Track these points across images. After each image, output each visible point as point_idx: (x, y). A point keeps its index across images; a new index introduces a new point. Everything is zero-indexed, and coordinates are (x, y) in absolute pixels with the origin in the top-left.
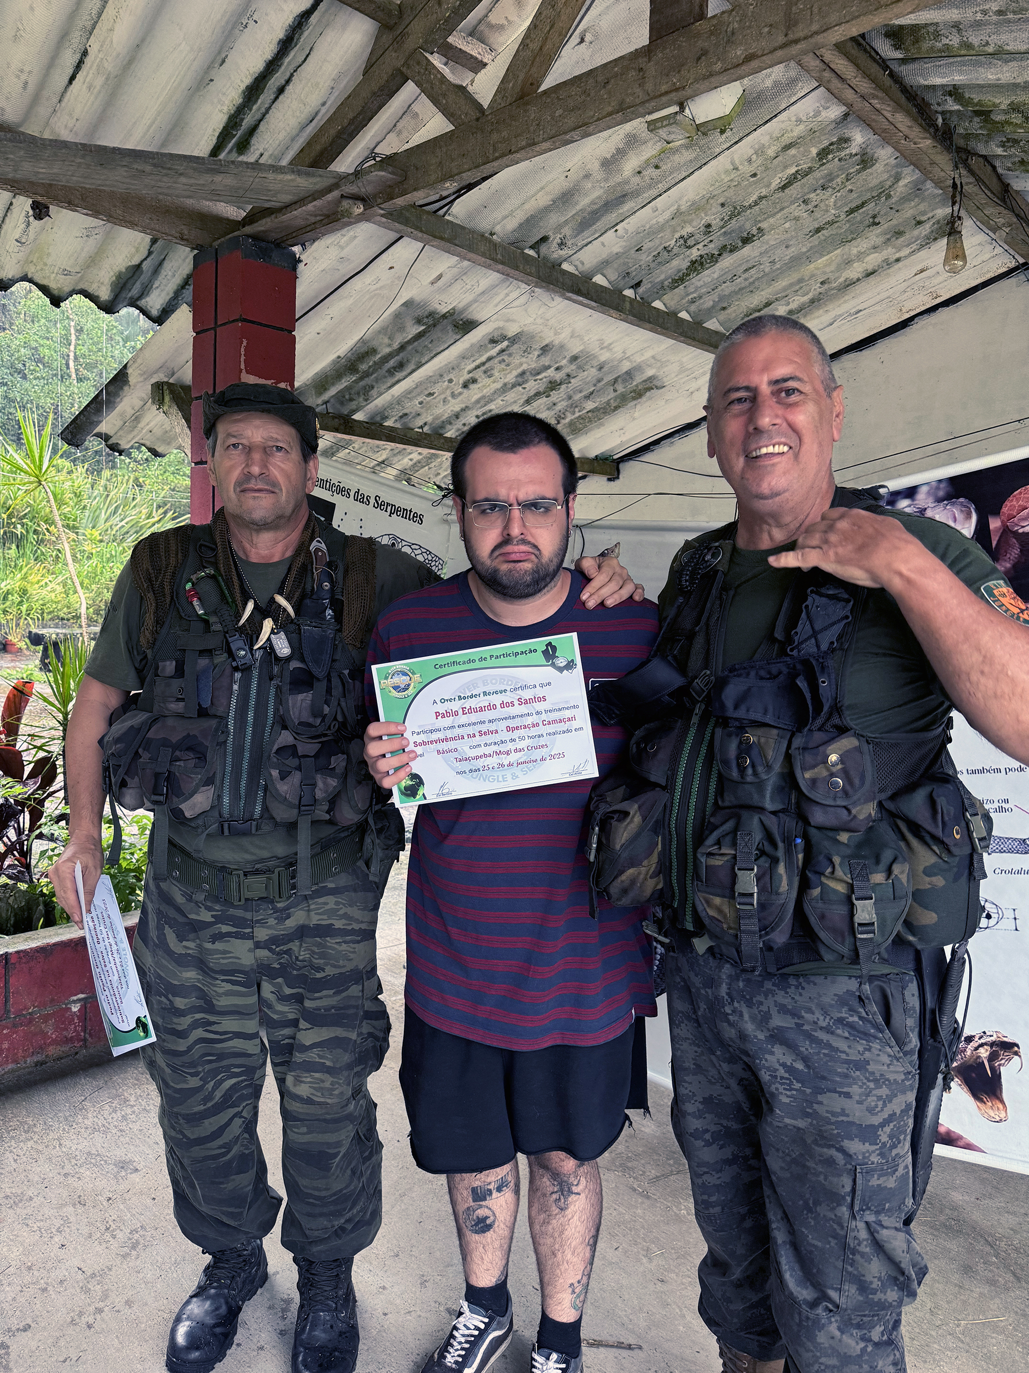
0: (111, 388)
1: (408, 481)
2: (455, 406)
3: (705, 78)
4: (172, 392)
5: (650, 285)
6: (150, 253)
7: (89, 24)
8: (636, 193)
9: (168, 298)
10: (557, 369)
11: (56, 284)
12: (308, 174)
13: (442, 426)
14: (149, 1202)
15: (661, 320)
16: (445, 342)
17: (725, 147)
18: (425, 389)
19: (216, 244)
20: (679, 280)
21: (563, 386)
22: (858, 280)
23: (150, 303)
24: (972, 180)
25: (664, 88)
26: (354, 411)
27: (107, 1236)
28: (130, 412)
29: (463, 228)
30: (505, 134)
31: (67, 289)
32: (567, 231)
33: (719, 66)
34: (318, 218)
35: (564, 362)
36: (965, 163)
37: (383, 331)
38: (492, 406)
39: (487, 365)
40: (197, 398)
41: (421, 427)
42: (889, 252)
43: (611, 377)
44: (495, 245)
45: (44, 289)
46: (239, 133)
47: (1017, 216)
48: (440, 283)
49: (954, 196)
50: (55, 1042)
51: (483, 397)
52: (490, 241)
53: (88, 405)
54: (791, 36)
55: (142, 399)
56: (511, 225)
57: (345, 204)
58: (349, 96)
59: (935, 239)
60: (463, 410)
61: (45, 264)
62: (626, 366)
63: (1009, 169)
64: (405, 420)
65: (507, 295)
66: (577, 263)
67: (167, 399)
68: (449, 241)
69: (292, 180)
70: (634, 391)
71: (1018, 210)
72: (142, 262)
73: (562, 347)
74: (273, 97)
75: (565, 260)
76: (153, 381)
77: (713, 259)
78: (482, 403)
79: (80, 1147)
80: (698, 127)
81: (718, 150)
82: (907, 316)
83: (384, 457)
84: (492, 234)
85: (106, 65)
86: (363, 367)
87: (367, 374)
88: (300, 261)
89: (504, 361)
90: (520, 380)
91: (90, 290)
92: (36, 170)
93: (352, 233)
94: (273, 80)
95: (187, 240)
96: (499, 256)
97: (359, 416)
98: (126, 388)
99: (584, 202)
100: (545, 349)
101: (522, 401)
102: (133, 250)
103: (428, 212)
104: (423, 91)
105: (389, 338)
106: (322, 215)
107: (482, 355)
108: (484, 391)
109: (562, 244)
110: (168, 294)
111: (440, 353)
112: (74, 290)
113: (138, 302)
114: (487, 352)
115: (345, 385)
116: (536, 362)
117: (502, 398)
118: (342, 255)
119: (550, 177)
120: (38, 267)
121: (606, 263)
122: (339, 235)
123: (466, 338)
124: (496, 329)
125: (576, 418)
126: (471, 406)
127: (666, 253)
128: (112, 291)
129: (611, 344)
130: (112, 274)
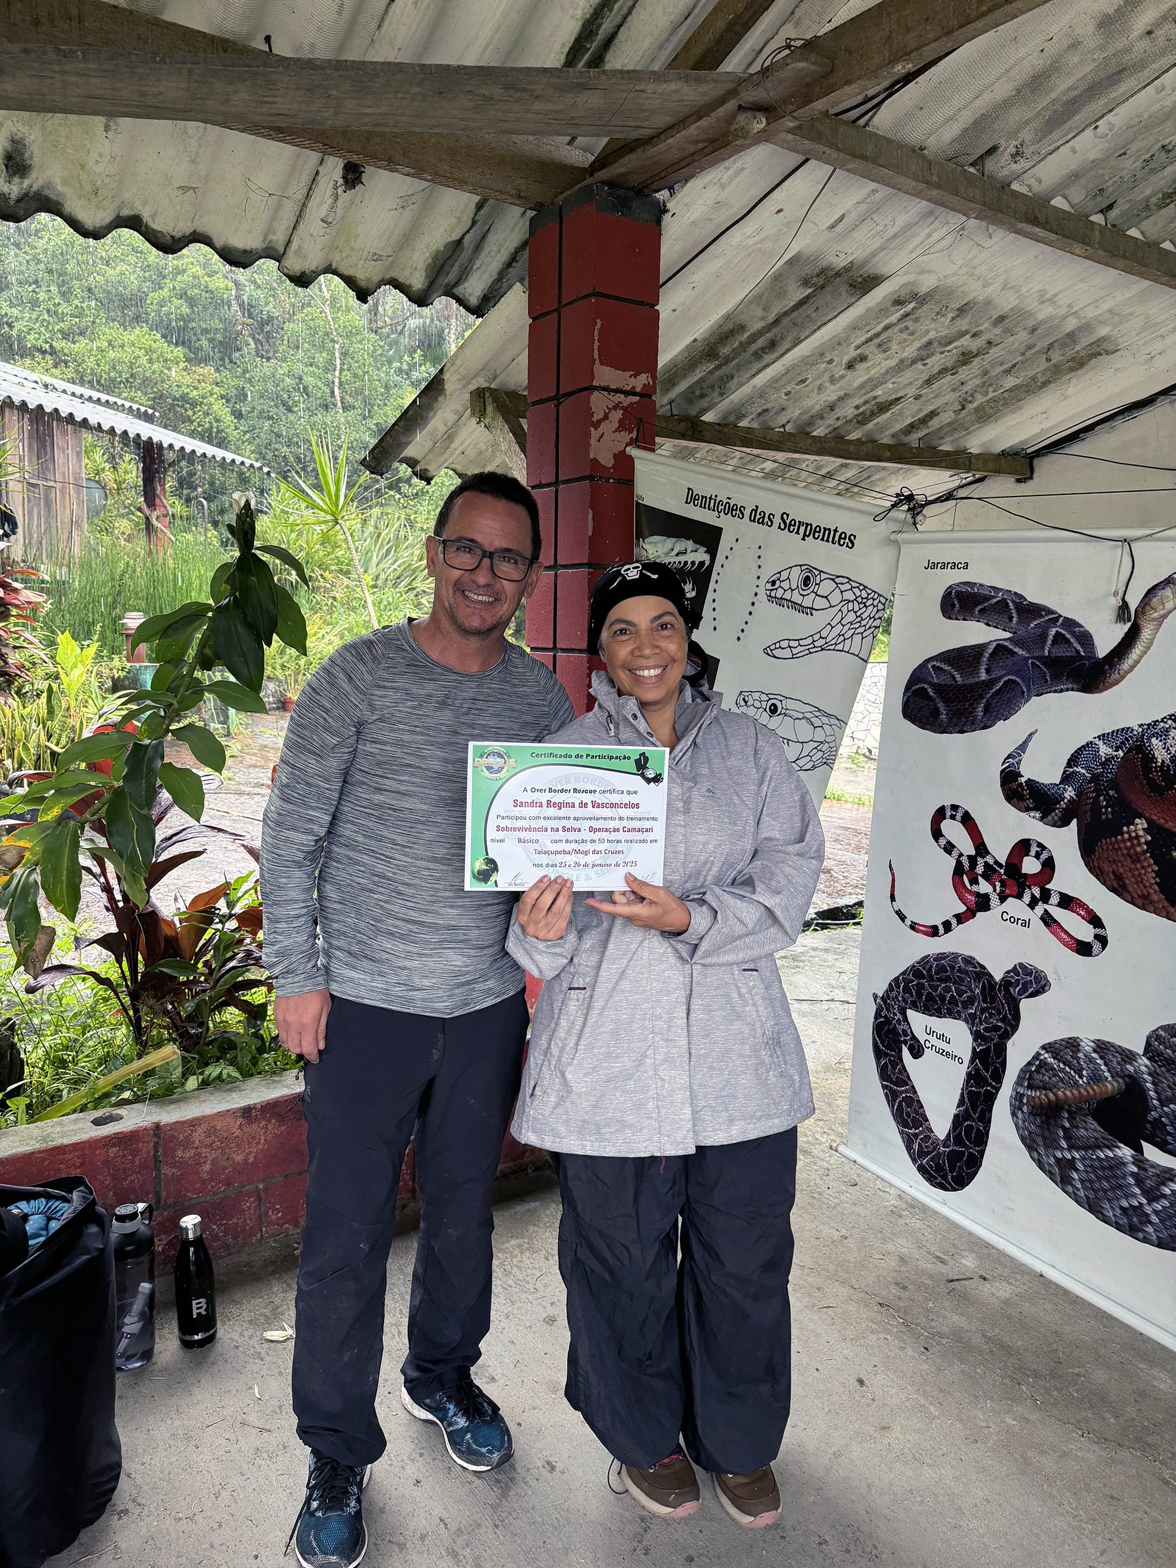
0: (425, 399)
2: (832, 394)
4: (495, 400)
5: (1127, 206)
6: (474, 223)
8: (1141, 64)
9: (491, 281)
11: (363, 274)
12: (698, 80)
13: (811, 423)
16: (835, 308)
18: (797, 375)
19: (560, 200)
21: (977, 360)
23: (469, 291)
26: (704, 411)
28: (442, 429)
29: (890, 141)
31: (376, 279)
32: (1027, 134)
34: (700, 146)
35: (986, 325)
37: (757, 299)
38: (879, 392)
39: (883, 337)
40: (534, 404)
41: (783, 426)
43: (1046, 343)
44: (928, 162)
45: (350, 281)
46: (594, 44)
48: (840, 227)
51: (871, 379)
52: (924, 157)
53: (395, 424)
55: (456, 412)
56: (950, 133)
57: (742, 119)
60: (841, 399)
61: (352, 249)
62: (1071, 324)
64: (762, 418)
65: (929, 235)
66: (1033, 181)
67: (490, 409)
68: (874, 160)
69: (677, 91)
70: (1073, 359)
72: (464, 235)
73: (988, 303)
75: (1015, 179)
76: (473, 387)
78: (868, 388)
84: (922, 149)
86: (725, 351)
87: (727, 360)
88: (666, 211)
90: (924, 353)
91: (401, 279)
92: (361, 110)
93: (739, 164)
95: (524, 197)
96: (934, 178)
97: (708, 417)
98: (441, 399)
99: (1062, 86)
100: (964, 309)
101: (920, 382)
102: (454, 221)
103: (846, 123)
105: (764, 309)
106: (704, 141)
107: (880, 323)
108: (873, 372)
109: (1017, 153)
110: (491, 276)
111: (825, 324)
112: (383, 279)
113: (455, 291)
114: (887, 317)
115: (699, 376)
116: (948, 327)
117: (894, 380)
118: (719, 199)
119: (1023, 51)
120: (344, 254)
121: (1075, 176)
122: (721, 168)
123: (862, 301)
124: (904, 285)
125: (987, 401)
126: (851, 393)
127: (1163, 155)
128: (426, 277)
129: (1055, 295)
130: (428, 255)
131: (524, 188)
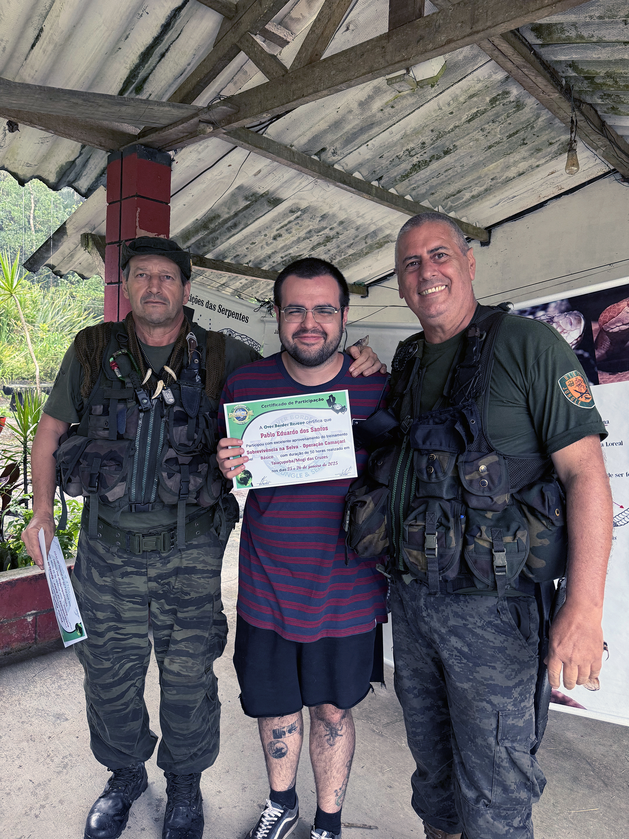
0: (56, 237)
1: (239, 296)
2: (268, 250)
3: (422, 53)
4: (94, 240)
5: (387, 179)
6: (81, 154)
7: (44, 12)
8: (380, 123)
9: (91, 182)
10: (331, 229)
11: (21, 172)
12: (179, 107)
13: (260, 263)
14: (75, 739)
15: (394, 200)
16: (262, 211)
17: (434, 95)
18: (250, 240)
19: (122, 149)
20: (406, 176)
21: (334, 240)
22: (514, 178)
23: (81, 185)
24: (583, 118)
25: (397, 59)
26: (206, 253)
27: (48, 761)
28: (67, 252)
29: (274, 142)
30: (300, 85)
31: (29, 175)
32: (337, 145)
33: (430, 46)
34: (185, 134)
35: (335, 225)
36: (579, 107)
37: (224, 204)
38: (291, 251)
39: (288, 226)
40: (109, 244)
41: (247, 263)
42: (533, 161)
43: (363, 235)
44: (293, 153)
45: (15, 175)
46: (137, 81)
47: (610, 140)
48: (259, 175)
49: (572, 128)
50: (17, 640)
51: (286, 246)
52: (290, 150)
53: (41, 247)
54: (475, 29)
55: (75, 244)
56: (303, 140)
57: (202, 126)
58: (205, 60)
59: (560, 154)
60: (273, 253)
61: (16, 160)
62: (373, 228)
63: (605, 112)
64: (237, 259)
65: (301, 183)
66: (344, 164)
67: (90, 244)
68: (265, 150)
69: (169, 111)
70: (378, 243)
71: (610, 137)
72: (76, 159)
73: (334, 215)
74: (158, 59)
75: (336, 163)
76: (82, 232)
77: (426, 163)
78: (285, 249)
79: (32, 705)
80: (418, 83)
81: (429, 98)
82: (543, 200)
83: (224, 281)
84: (292, 146)
85: (55, 37)
86: (212, 226)
87: (214, 231)
88: (173, 160)
89: (298, 223)
90: (308, 235)
91: (44, 176)
92: (11, 101)
93: (206, 144)
94: (157, 49)
95: (104, 146)
96: (296, 160)
97: (209, 256)
98: (65, 237)
99: (348, 127)
100: (324, 217)
101: (309, 248)
102: (70, 152)
103: (252, 132)
104: (250, 58)
105: (228, 208)
106: (187, 132)
107: (285, 220)
108: (287, 242)
109: (334, 153)
110: (92, 179)
111: (259, 218)
112: (33, 176)
113: (73, 184)
114: (288, 218)
115: (201, 236)
116: (318, 224)
117: (296, 246)
118: (199, 157)
119: (327, 112)
120: (11, 162)
121: (361, 165)
122: (198, 145)
123: (275, 209)
124: (294, 204)
125: (343, 259)
126: (278, 251)
127: (397, 159)
128: (57, 177)
129: (363, 215)
130: (57, 166)
131: (103, 142)
